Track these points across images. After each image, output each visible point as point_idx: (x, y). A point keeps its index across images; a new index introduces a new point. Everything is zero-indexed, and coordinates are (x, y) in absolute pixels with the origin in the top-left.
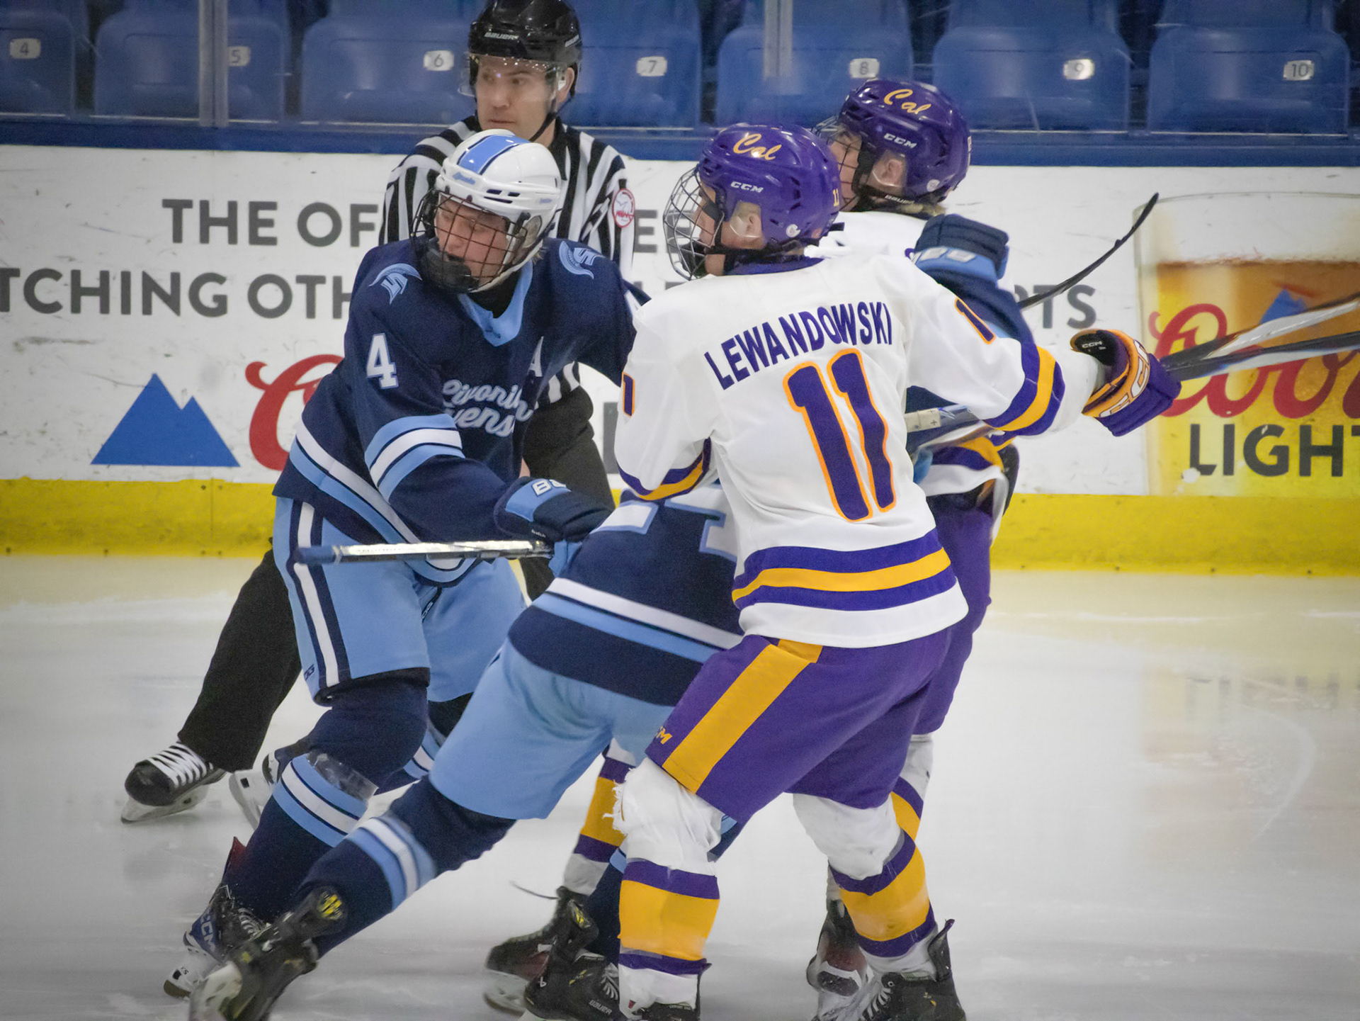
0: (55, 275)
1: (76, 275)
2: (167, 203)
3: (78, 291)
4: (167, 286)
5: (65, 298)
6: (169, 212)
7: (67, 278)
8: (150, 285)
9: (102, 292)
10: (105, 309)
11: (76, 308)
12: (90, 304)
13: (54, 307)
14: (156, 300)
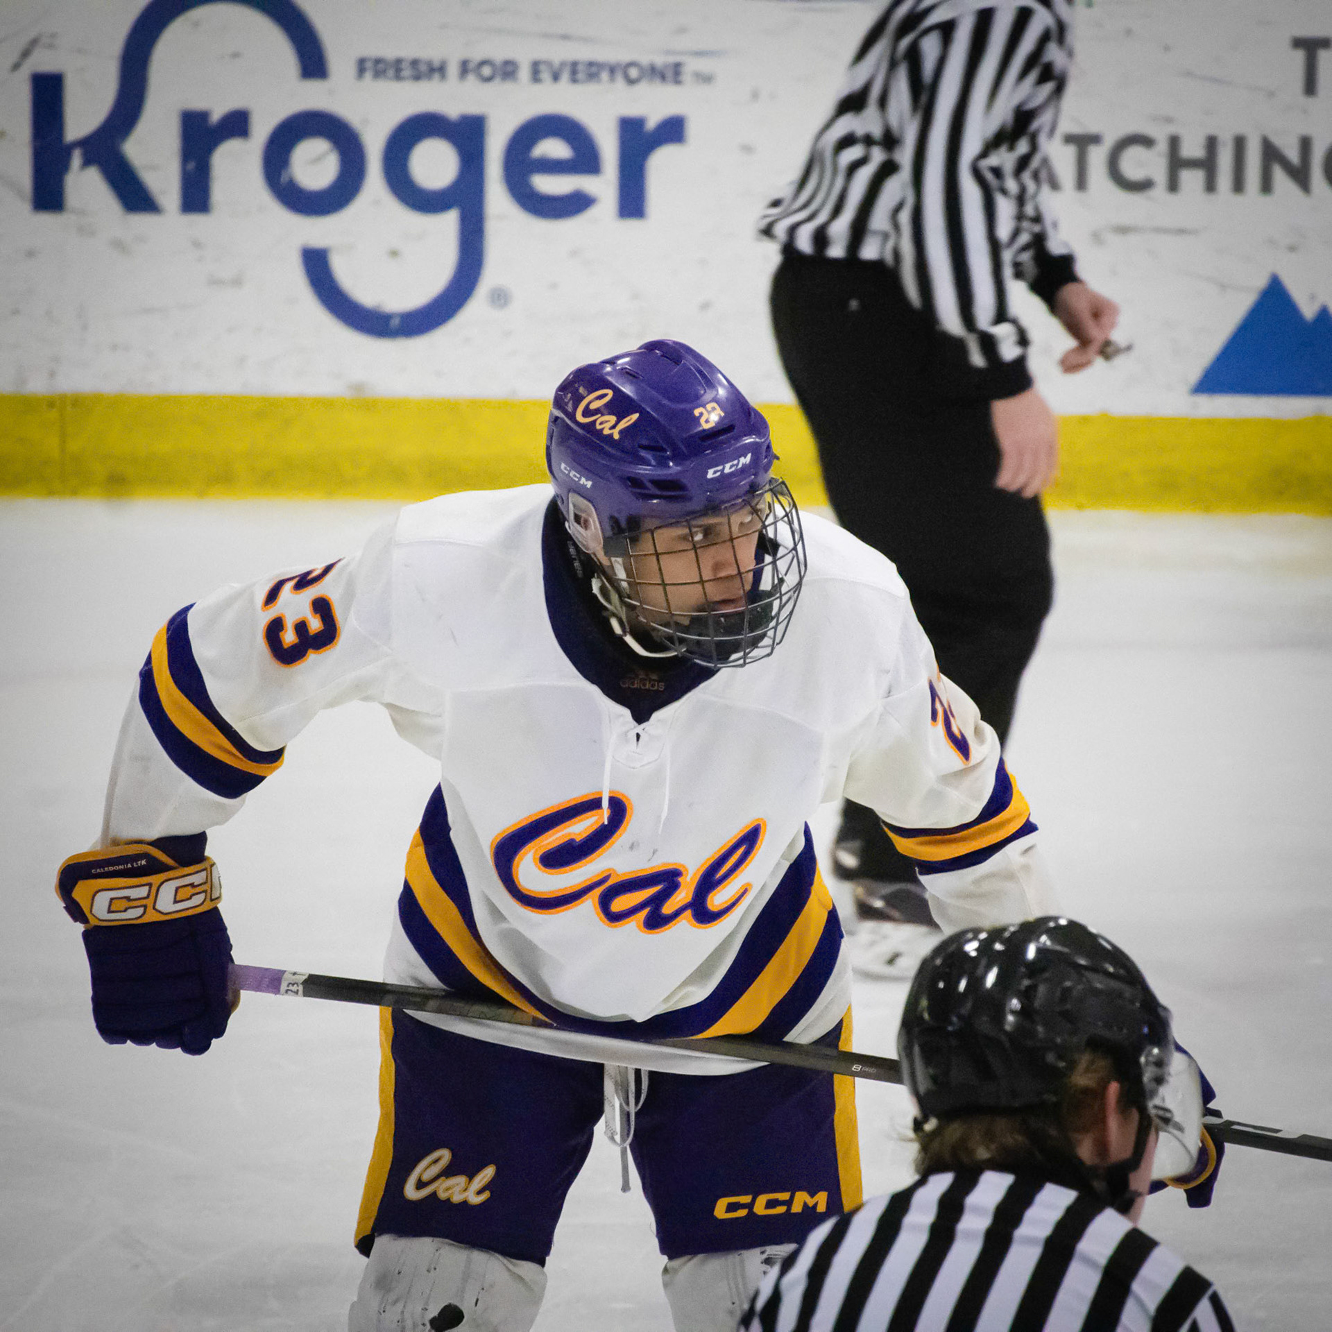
0: (1146, 141)
1: (1174, 142)
2: (1298, 43)
3: (1176, 163)
4: (1293, 155)
5: (1159, 174)
6: (1299, 56)
7: (1162, 146)
8: (1271, 154)
9: (1208, 164)
10: (1210, 186)
11: (1173, 186)
12: (1192, 179)
13: (1142, 186)
14: (1279, 175)
